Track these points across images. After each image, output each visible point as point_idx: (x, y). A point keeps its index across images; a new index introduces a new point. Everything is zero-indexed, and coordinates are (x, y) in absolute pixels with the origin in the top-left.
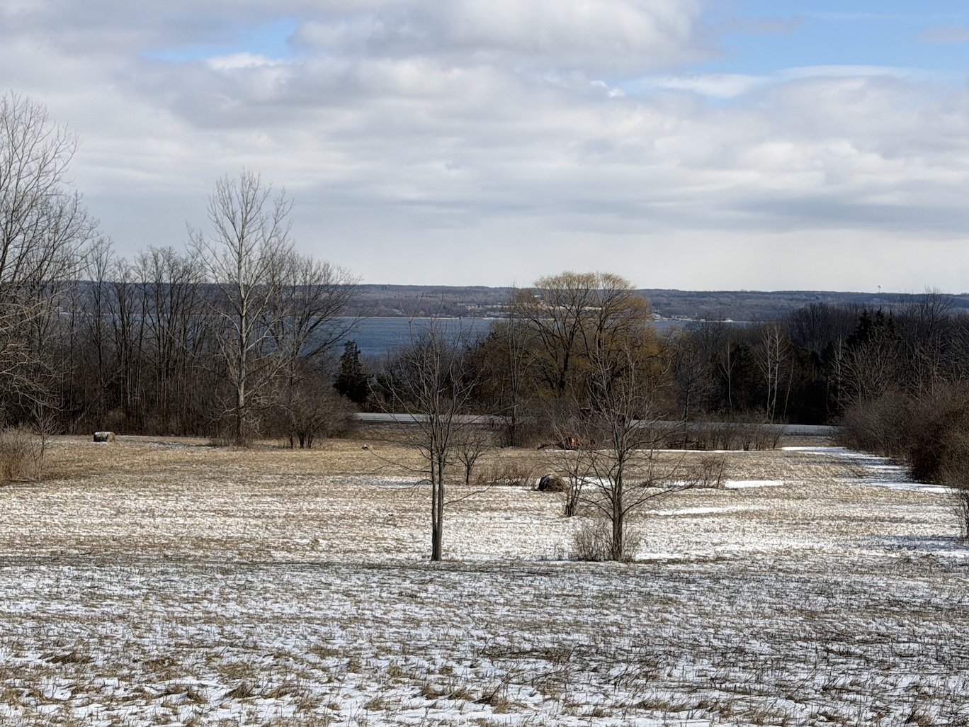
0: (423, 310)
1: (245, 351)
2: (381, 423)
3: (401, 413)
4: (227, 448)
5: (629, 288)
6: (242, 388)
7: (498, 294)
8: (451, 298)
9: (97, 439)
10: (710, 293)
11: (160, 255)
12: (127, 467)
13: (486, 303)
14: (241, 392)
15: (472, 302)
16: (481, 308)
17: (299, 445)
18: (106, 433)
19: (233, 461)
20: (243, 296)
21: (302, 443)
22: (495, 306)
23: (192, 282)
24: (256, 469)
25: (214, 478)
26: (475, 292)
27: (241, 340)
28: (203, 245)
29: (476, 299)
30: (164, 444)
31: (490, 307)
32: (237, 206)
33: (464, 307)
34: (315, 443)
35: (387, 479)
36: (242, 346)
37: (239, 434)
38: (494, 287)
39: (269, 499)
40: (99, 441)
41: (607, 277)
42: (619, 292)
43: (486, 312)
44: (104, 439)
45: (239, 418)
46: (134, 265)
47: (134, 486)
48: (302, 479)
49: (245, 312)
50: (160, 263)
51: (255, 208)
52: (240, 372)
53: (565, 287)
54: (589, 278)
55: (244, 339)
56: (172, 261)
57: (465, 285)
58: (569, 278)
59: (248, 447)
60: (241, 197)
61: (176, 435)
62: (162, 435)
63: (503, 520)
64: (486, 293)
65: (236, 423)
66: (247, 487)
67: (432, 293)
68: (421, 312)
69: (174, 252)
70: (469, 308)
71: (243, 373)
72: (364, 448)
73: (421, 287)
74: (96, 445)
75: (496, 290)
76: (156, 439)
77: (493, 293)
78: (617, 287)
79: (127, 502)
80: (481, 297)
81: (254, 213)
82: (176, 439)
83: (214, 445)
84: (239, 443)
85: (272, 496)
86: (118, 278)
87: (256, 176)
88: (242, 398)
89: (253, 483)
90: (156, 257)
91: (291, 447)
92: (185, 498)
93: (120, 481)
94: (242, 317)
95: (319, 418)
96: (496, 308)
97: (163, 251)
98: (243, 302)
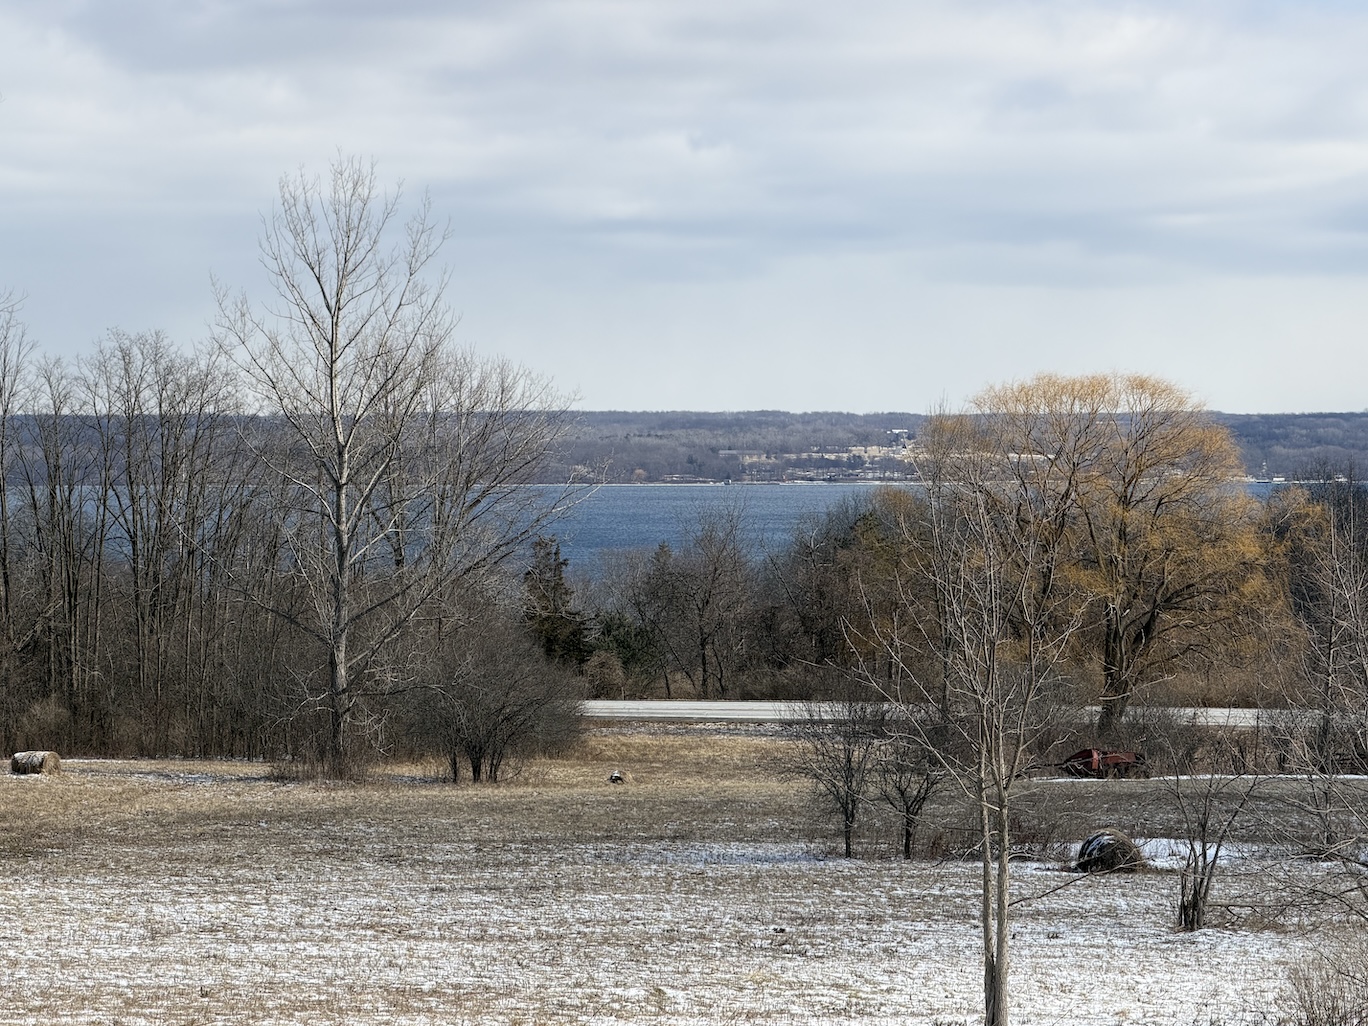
0: (643, 466)
1: (347, 564)
2: (626, 722)
3: (660, 698)
4: (312, 784)
5: (1188, 408)
6: (343, 648)
7: (809, 428)
8: (704, 438)
9: (19, 768)
10: (1295, 416)
11: (135, 351)
12: (113, 830)
13: (785, 449)
14: (341, 656)
15: (754, 447)
16: (773, 460)
17: (470, 774)
18: (40, 754)
19: (347, 812)
20: (341, 439)
21: (477, 771)
22: (804, 456)
23: (210, 409)
24: (406, 830)
25: (328, 853)
26: (759, 424)
27: (339, 539)
28: (250, 324)
29: (762, 441)
30: (168, 776)
31: (793, 457)
32: (323, 237)
33: (734, 457)
34: (507, 770)
35: (717, 848)
36: (342, 553)
37: (338, 751)
38: (799, 411)
39: (477, 899)
40: (25, 772)
41: (1140, 385)
42: (1167, 416)
43: (784, 470)
44: (36, 768)
45: (337, 716)
46: (77, 374)
47: (151, 872)
48: (525, 851)
49: (345, 475)
50: (135, 372)
51: (365, 243)
52: (338, 609)
53: (1043, 410)
54: (1096, 388)
55: (345, 538)
56: (163, 363)
57: (735, 410)
58: (1054, 389)
59: (359, 781)
60: (333, 217)
61: (186, 756)
62: (153, 757)
63: (1043, 940)
64: (783, 426)
65: (329, 726)
66: (409, 870)
67: (663, 427)
68: (639, 471)
69: (166, 342)
70: (748, 460)
71: (344, 612)
72: (615, 780)
73: (635, 413)
74: (20, 782)
75: (806, 419)
76: (144, 765)
77: (800, 427)
78: (1161, 406)
79: (157, 908)
80: (773, 436)
81: (363, 252)
82: (189, 765)
83: (281, 778)
84: (339, 773)
85: (478, 891)
86: (44, 404)
87: (366, 169)
88: (342, 671)
89: (417, 862)
90: (126, 356)
91: (455, 779)
92: (285, 899)
93: (118, 861)
94: (339, 487)
95: (516, 714)
96: (810, 459)
97: (141, 341)
98: (340, 454)
